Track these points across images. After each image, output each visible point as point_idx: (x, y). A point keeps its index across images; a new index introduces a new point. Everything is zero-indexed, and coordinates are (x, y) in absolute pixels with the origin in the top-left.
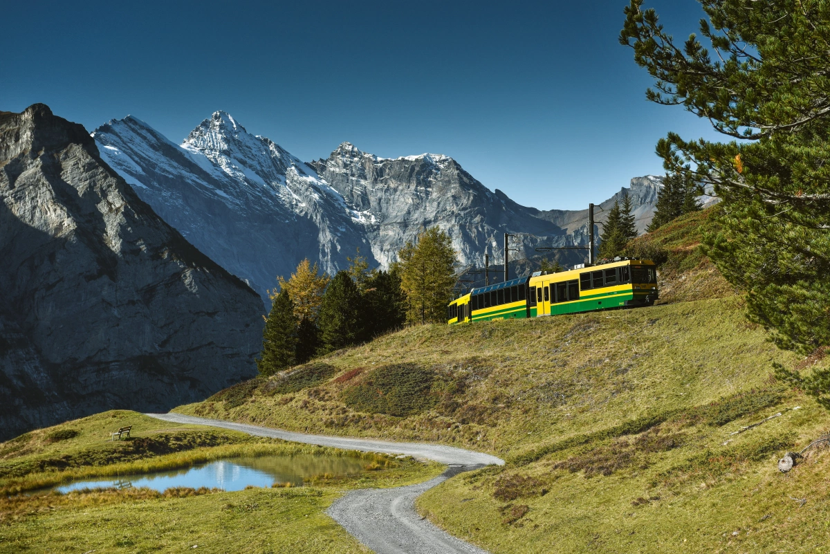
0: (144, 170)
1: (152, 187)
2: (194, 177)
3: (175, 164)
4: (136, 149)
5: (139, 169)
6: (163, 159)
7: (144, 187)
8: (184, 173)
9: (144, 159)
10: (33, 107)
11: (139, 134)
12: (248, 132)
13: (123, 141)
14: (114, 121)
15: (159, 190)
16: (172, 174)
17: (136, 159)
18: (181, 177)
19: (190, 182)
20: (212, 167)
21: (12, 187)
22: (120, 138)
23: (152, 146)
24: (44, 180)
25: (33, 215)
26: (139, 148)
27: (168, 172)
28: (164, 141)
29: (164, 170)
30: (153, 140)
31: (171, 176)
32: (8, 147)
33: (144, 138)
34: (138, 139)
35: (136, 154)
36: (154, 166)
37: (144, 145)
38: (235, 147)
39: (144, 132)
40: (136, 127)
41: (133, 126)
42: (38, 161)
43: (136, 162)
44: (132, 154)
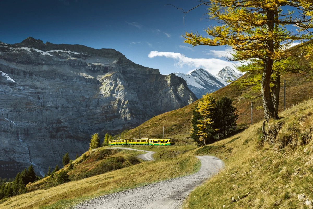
0: (205, 84)
1: (207, 89)
2: (219, 85)
3: (214, 82)
4: (203, 78)
5: (204, 84)
6: (211, 80)
7: (205, 89)
8: (216, 84)
9: (205, 80)
10: (171, 74)
11: (204, 73)
12: (236, 72)
13: (199, 76)
14: (197, 70)
15: (209, 90)
16: (213, 85)
17: (203, 80)
18: (215, 86)
19: (218, 87)
20: (225, 83)
21: (165, 95)
22: (198, 74)
23: (207, 77)
24: (173, 93)
25: (170, 102)
26: (204, 77)
27: (212, 84)
28: (211, 75)
29: (211, 84)
30: (208, 75)
31: (212, 85)
32: (164, 84)
33: (205, 74)
34: (203, 75)
35: (203, 79)
36: (208, 82)
37: (205, 76)
38: (232, 77)
39: (205, 73)
40: (203, 71)
41: (202, 71)
42: (172, 88)
43: (203, 81)
44: (202, 79)
